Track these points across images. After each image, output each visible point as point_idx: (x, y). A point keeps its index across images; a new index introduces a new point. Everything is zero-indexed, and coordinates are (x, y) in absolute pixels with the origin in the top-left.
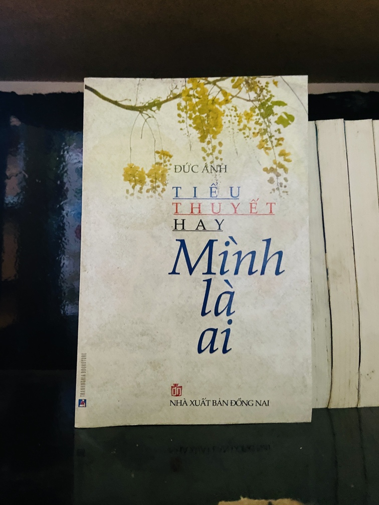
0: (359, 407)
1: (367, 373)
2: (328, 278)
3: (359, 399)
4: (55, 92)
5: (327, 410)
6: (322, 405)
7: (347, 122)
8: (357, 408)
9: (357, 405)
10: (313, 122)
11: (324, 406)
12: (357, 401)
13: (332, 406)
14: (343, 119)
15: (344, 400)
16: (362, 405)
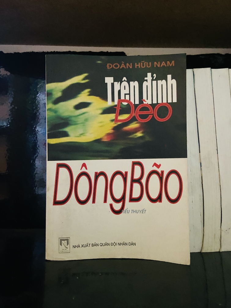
0: (221, 251)
1: (226, 230)
2: (201, 169)
3: (221, 246)
4: (28, 51)
5: (201, 254)
6: (197, 250)
7: (213, 70)
8: (219, 252)
9: (220, 250)
10: (192, 69)
11: (199, 251)
12: (220, 247)
13: (203, 251)
14: (210, 68)
15: (211, 247)
16: (223, 250)
